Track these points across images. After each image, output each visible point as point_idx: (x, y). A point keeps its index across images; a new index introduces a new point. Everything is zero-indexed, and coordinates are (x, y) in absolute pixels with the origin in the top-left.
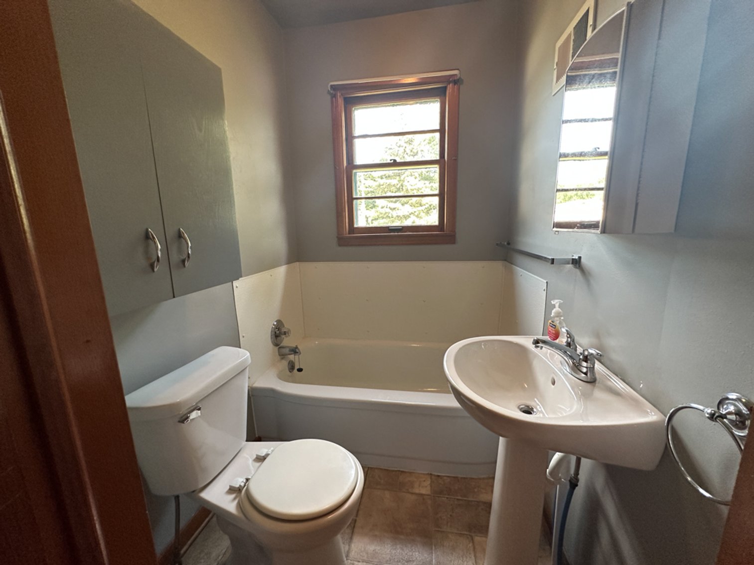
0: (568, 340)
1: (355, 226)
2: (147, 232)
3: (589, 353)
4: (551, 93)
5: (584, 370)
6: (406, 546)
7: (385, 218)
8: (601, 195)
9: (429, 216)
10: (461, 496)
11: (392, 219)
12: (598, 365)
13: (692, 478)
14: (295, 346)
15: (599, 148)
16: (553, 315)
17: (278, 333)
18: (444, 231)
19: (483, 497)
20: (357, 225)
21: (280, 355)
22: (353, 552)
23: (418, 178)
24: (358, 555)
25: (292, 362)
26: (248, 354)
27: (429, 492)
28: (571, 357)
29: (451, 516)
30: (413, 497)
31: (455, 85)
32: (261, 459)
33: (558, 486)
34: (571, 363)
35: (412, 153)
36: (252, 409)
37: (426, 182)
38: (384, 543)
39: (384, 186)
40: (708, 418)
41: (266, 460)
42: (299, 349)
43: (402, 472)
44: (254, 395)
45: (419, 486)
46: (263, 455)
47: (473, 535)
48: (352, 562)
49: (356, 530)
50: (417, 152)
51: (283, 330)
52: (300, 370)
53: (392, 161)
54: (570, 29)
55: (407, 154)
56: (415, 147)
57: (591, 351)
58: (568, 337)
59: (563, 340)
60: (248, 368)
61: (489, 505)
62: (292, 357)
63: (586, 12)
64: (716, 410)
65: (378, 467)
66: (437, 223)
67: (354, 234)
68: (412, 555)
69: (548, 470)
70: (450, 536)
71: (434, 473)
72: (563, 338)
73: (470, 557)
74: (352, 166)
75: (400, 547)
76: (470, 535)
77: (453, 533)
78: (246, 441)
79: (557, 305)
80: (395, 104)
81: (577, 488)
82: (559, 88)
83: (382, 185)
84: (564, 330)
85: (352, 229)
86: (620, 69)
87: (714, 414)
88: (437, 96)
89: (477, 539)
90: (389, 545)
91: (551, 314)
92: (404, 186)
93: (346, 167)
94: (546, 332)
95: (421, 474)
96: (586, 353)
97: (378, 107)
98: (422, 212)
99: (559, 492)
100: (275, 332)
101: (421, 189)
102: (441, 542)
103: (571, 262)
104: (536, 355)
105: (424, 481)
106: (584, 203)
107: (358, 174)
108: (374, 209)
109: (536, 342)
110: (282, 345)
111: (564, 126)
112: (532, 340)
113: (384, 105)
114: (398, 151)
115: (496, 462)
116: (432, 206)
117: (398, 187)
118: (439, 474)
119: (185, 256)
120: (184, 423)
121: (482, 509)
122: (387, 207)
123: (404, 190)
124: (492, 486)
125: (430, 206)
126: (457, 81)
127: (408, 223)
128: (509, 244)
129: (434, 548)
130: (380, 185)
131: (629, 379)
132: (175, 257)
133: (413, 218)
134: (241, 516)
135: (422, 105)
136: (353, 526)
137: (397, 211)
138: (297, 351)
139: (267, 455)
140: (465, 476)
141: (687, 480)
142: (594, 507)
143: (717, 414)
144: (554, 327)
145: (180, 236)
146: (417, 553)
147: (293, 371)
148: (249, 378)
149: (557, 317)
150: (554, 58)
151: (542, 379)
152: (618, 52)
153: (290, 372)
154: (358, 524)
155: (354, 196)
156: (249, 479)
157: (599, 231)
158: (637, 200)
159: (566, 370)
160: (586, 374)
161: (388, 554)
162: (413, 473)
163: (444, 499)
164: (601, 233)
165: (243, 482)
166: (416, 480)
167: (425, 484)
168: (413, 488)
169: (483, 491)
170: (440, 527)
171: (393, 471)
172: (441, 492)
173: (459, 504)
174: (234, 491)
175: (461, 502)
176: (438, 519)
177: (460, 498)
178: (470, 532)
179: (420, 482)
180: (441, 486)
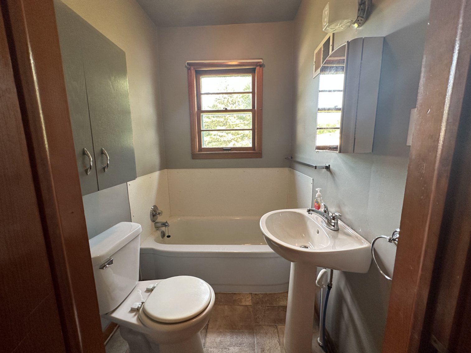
0: (324, 209)
1: (203, 147)
2: (84, 150)
3: (335, 215)
4: (312, 77)
5: (333, 224)
6: (239, 336)
7: (216, 142)
8: (338, 131)
9: (243, 141)
10: (269, 304)
11: (220, 142)
12: (340, 222)
13: (383, 272)
14: (165, 222)
15: (337, 106)
16: (317, 196)
17: (155, 214)
18: (255, 151)
19: (282, 303)
21: (156, 228)
22: (208, 343)
23: (236, 118)
24: (210, 344)
25: (164, 231)
26: (140, 226)
27: (251, 304)
28: (326, 218)
29: (264, 316)
30: (242, 308)
32: (150, 291)
33: (322, 289)
34: (327, 221)
35: (232, 103)
37: (241, 120)
38: (226, 336)
39: (215, 122)
40: (388, 241)
41: (153, 291)
42: (168, 223)
43: (235, 294)
44: (144, 253)
45: (245, 301)
46: (151, 288)
47: (277, 325)
48: (207, 349)
49: (208, 330)
50: (235, 102)
51: (157, 212)
52: (169, 237)
53: (225, 109)
54: (321, 45)
55: (229, 103)
56: (234, 99)
57: (336, 214)
58: (325, 208)
59: (322, 210)
60: (140, 235)
61: (285, 307)
62: (163, 229)
63: (328, 39)
64: (392, 237)
65: (220, 292)
66: (251, 146)
67: (201, 152)
68: (243, 340)
69: (316, 281)
70: (264, 327)
71: (253, 293)
72: (322, 209)
73: (276, 337)
74: (200, 111)
75: (235, 337)
77: (265, 325)
78: (140, 280)
79: (319, 191)
80: (226, 76)
81: (331, 289)
82: (317, 75)
83: (214, 121)
84: (322, 204)
85: (201, 149)
86: (346, 65)
87: (390, 239)
88: (251, 73)
89: (279, 327)
90: (229, 336)
92: (228, 122)
93: (197, 111)
94: (313, 206)
95: (246, 294)
96: (334, 215)
97: (216, 77)
98: (239, 138)
99: (322, 292)
100: (153, 213)
101: (238, 125)
102: (259, 331)
103: (325, 168)
104: (309, 219)
105: (248, 298)
106: (330, 135)
107: (203, 116)
108: (209, 136)
109: (309, 211)
110: (157, 221)
111: (320, 94)
112: (307, 210)
113: (219, 76)
114: (224, 101)
115: (288, 283)
116: (245, 135)
117: (224, 123)
118: (256, 293)
119: (105, 165)
120: (103, 269)
121: (281, 310)
122: (217, 135)
123: (228, 125)
124: (287, 296)
125: (244, 135)
126: (261, 66)
127: (230, 145)
128: (292, 158)
129: (255, 335)
130: (213, 121)
131: (355, 228)
132: (99, 166)
133: (233, 142)
134: (141, 324)
136: (206, 328)
137: (224, 138)
138: (167, 225)
139: (154, 288)
140: (271, 293)
141: (380, 273)
142: (340, 298)
143: (392, 239)
144: (318, 203)
145: (102, 153)
146: (245, 339)
147: (164, 237)
149: (319, 197)
150: (313, 59)
151: (312, 231)
152: (344, 56)
153: (162, 238)
154: (210, 326)
155: (202, 129)
156: (144, 302)
157: (338, 152)
158: (355, 137)
159: (324, 225)
160: (334, 226)
161: (228, 341)
162: (241, 294)
163: (260, 307)
164: (339, 153)
165: (140, 304)
166: (243, 297)
167: (248, 299)
168: (241, 302)
169: (282, 300)
170: (258, 323)
171: (229, 294)
172: (258, 303)
173: (268, 309)
174: (134, 310)
175: (269, 308)
176: (257, 318)
177: (269, 305)
178: (275, 324)
179: (246, 298)
180: (257, 299)
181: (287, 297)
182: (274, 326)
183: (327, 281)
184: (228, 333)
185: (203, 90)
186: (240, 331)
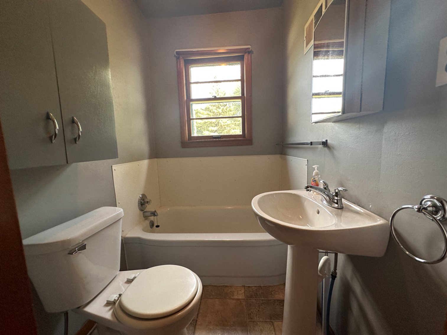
0: (324, 186)
2: (47, 114)
3: (339, 190)
4: (303, 53)
5: (336, 201)
14: (154, 211)
16: (314, 174)
17: (143, 203)
18: (245, 138)
19: (278, 297)
20: (193, 135)
21: (144, 217)
25: (152, 221)
26: (122, 210)
27: (244, 298)
28: (327, 195)
29: (258, 310)
30: (234, 301)
31: (249, 54)
32: (129, 281)
33: (324, 280)
34: (328, 198)
36: (124, 249)
41: (133, 281)
42: (157, 213)
43: (226, 286)
44: (126, 243)
45: (237, 294)
46: (132, 278)
47: (273, 321)
49: (197, 327)
51: (146, 200)
52: (158, 226)
53: (214, 97)
54: (312, 17)
59: (322, 186)
60: (121, 219)
61: (282, 302)
62: (152, 218)
64: (420, 206)
65: (210, 285)
66: (241, 133)
67: (191, 140)
70: (259, 323)
71: (245, 285)
74: (189, 100)
76: (271, 322)
77: (260, 321)
78: (120, 270)
79: (316, 168)
81: (336, 278)
84: (321, 181)
85: (190, 137)
87: (420, 208)
88: (239, 60)
89: (276, 324)
91: (313, 174)
93: (186, 100)
95: (238, 286)
96: (337, 191)
99: (324, 284)
100: (141, 202)
102: (253, 328)
103: (322, 144)
104: (306, 199)
105: (240, 290)
107: (193, 105)
109: (307, 187)
110: (145, 210)
115: (285, 274)
118: (249, 285)
119: (76, 136)
120: (72, 255)
121: (277, 304)
126: (250, 52)
128: (283, 142)
129: (249, 333)
131: (363, 204)
132: (69, 136)
134: (115, 320)
135: (231, 66)
136: (195, 324)
138: (156, 214)
139: (135, 278)
140: (265, 285)
142: (347, 290)
143: (422, 208)
144: (315, 181)
145: (73, 122)
147: (153, 227)
148: (123, 231)
149: (316, 175)
150: (304, 34)
151: (311, 212)
153: (151, 228)
154: (198, 323)
155: (191, 118)
156: (121, 294)
159: (326, 204)
160: (337, 203)
162: (233, 286)
163: (253, 301)
165: (116, 297)
166: (235, 290)
167: (240, 292)
168: (233, 296)
169: (277, 293)
170: (252, 319)
171: (220, 286)
172: (251, 296)
173: (263, 303)
174: (110, 304)
175: (264, 301)
176: (250, 314)
177: (263, 299)
178: (271, 320)
179: (238, 291)
180: (251, 292)
181: (284, 289)
182: (270, 322)
183: (329, 269)
184: (219, 330)
185: (193, 79)
186: (232, 328)
